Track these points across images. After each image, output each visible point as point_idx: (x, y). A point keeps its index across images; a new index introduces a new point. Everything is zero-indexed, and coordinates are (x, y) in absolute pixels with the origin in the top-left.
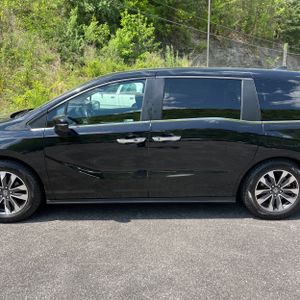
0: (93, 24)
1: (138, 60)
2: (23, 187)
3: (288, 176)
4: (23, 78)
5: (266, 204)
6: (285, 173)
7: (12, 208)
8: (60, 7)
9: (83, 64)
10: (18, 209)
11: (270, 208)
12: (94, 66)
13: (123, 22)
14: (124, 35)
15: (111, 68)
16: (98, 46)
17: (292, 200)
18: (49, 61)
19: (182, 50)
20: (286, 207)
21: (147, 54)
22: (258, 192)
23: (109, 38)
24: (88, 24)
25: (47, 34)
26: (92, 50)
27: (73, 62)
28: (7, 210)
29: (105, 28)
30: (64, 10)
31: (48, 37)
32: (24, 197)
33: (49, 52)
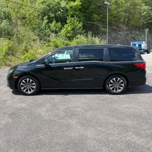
0: (54, 23)
1: (74, 39)
2: (34, 84)
3: (120, 80)
4: (24, 48)
5: (113, 89)
6: (119, 79)
7: (30, 91)
8: (39, 15)
9: (49, 41)
10: (32, 91)
11: (115, 91)
12: (55, 42)
13: (68, 21)
14: (68, 27)
15: (62, 43)
16: (56, 32)
17: (122, 88)
18: (34, 40)
19: (96, 33)
20: (120, 90)
21: (79, 36)
22: (110, 85)
23: (61, 29)
24: (52, 23)
25: (33, 28)
26: (53, 35)
27: (45, 40)
28: (29, 91)
29: (59, 24)
30: (40, 17)
31: (34, 29)
32: (34, 87)
33: (34, 36)
